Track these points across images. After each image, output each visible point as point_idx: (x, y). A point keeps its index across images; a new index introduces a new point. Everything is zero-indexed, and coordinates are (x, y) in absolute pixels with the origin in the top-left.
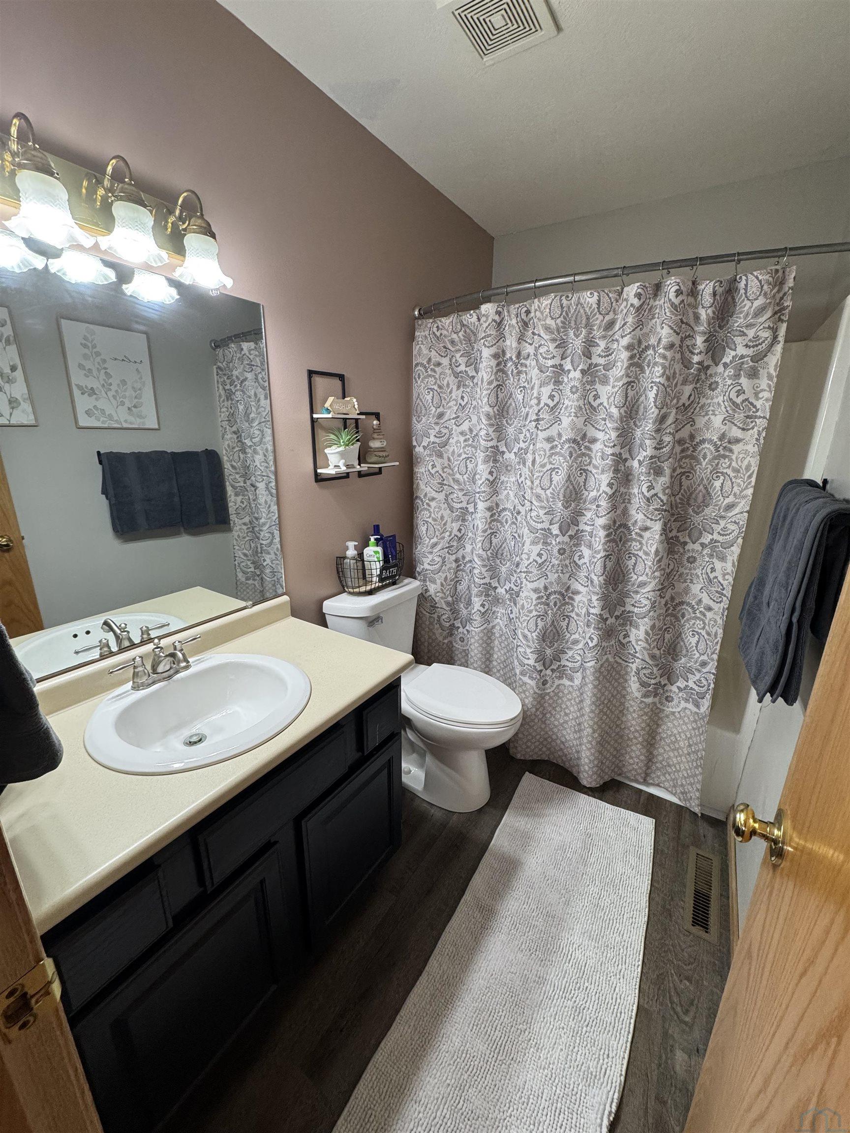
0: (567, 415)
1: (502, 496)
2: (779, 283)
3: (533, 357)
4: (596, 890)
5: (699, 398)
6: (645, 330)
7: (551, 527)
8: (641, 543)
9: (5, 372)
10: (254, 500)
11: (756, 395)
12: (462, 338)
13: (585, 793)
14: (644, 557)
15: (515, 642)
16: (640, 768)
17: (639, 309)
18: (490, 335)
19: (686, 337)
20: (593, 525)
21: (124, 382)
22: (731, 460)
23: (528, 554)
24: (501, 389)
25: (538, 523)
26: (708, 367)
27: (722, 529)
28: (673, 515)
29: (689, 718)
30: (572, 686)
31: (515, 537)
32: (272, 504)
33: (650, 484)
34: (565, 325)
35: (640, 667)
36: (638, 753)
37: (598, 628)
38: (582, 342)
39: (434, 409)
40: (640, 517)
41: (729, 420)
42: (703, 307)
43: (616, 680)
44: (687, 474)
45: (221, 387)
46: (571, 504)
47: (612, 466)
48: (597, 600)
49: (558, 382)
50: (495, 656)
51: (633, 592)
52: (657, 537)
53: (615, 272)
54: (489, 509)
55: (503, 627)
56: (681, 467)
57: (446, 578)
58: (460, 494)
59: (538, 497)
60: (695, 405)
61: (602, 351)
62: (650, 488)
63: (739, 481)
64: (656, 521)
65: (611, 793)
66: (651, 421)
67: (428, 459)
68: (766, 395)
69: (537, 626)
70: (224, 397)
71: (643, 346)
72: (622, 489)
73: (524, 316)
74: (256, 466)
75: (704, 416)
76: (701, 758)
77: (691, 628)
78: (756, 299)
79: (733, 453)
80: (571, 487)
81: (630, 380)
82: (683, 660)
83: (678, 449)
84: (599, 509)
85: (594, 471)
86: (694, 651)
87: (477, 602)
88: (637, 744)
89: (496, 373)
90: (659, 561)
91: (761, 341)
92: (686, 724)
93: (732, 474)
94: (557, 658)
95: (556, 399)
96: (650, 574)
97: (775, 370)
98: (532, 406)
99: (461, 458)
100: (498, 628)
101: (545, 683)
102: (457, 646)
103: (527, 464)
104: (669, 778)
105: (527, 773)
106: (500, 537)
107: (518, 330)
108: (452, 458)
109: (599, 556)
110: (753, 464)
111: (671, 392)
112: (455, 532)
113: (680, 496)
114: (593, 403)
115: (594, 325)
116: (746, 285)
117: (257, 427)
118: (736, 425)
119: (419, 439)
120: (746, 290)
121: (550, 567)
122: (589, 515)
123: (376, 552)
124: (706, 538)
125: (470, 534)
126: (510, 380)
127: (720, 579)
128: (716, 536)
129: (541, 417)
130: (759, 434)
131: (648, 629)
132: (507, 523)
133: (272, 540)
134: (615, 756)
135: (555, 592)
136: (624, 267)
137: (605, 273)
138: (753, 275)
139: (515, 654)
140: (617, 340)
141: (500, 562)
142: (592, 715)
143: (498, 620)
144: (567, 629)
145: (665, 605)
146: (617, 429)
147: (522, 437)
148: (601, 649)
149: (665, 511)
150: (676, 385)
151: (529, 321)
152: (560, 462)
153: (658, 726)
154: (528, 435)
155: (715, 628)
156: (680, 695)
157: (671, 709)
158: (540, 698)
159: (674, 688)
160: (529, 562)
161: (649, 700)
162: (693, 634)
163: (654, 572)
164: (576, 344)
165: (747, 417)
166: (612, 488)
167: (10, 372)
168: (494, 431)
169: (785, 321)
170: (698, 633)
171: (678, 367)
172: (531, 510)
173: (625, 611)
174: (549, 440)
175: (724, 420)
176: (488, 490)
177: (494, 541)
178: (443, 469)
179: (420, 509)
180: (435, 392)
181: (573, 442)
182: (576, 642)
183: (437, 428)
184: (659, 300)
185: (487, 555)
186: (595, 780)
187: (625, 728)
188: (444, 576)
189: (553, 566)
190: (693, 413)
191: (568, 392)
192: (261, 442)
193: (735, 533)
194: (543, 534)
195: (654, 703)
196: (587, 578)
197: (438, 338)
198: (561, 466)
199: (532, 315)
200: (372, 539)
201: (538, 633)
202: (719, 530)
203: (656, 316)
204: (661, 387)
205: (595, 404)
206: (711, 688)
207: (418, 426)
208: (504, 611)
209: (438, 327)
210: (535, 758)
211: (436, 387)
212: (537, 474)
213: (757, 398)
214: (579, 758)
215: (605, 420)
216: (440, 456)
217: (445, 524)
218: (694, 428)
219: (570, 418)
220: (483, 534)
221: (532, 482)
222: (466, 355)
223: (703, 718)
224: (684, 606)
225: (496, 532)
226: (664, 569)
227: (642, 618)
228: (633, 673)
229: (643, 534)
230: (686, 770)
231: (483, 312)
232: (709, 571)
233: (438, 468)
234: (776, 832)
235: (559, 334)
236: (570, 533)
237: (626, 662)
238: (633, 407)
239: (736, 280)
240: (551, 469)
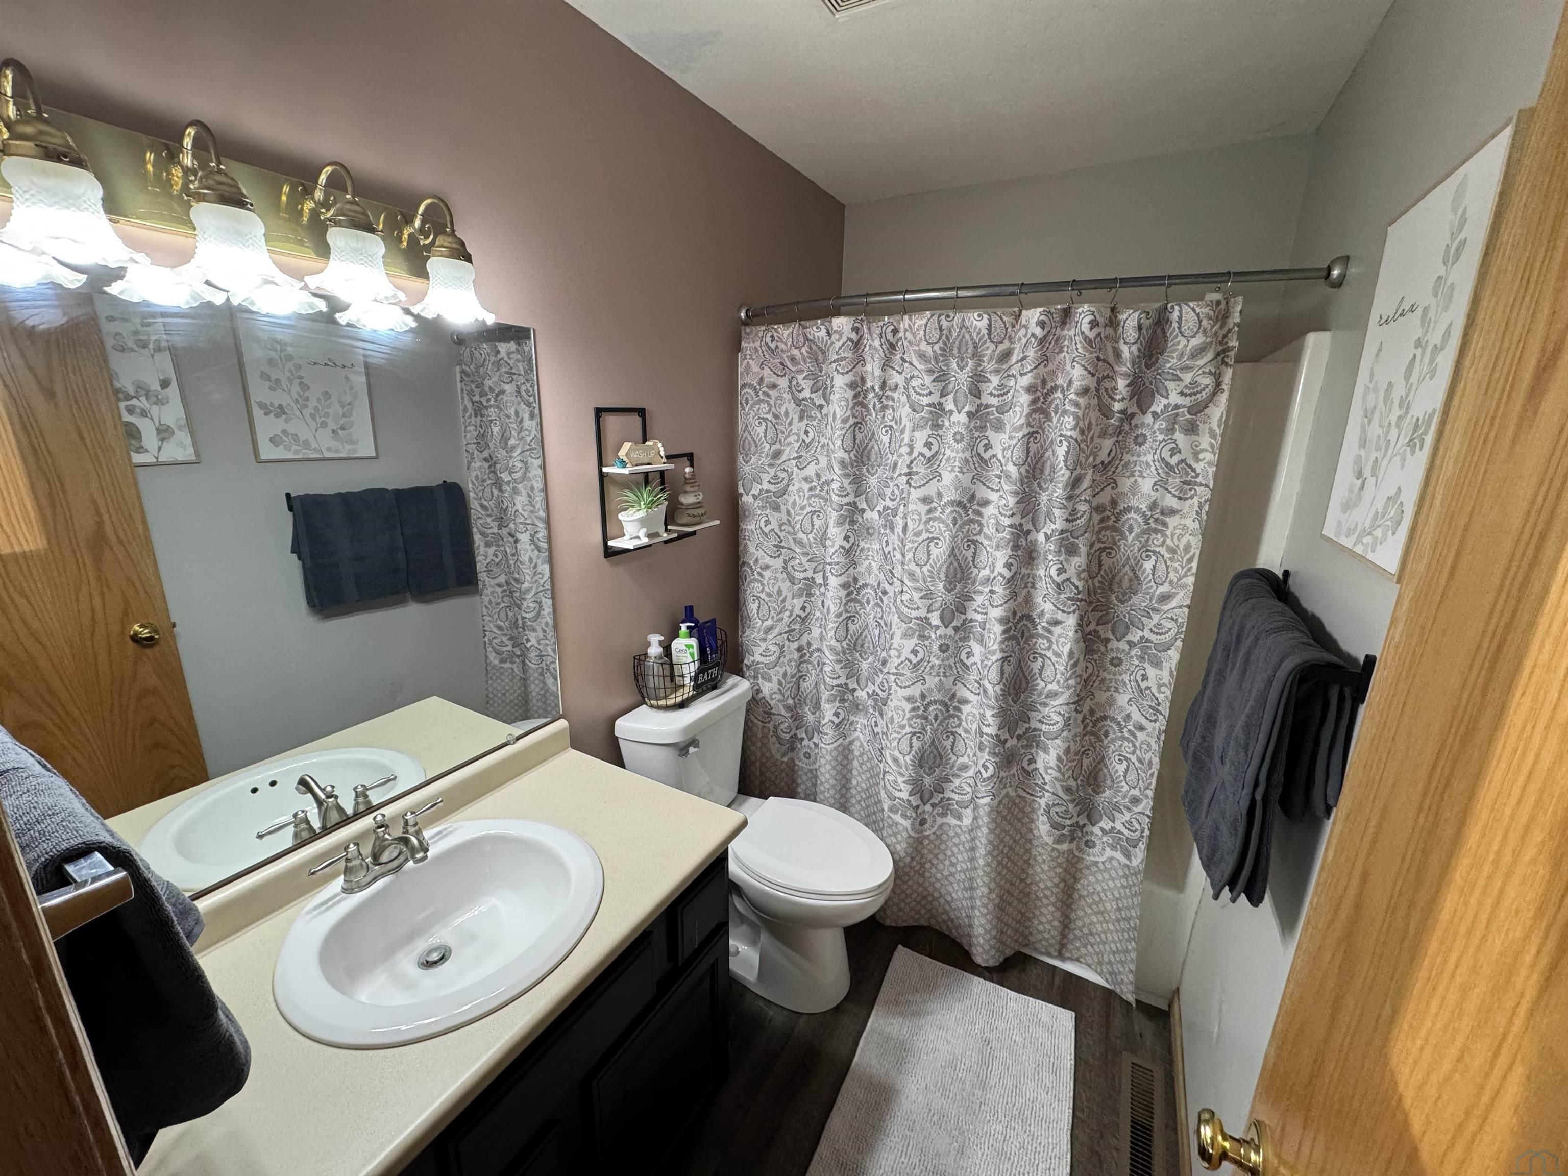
0: (949, 469)
1: (862, 568)
2: (1222, 317)
3: (903, 390)
4: (1000, 1128)
5: (1122, 454)
6: (1051, 366)
7: (929, 615)
8: (1049, 641)
9: (152, 388)
10: (513, 555)
11: (1196, 455)
12: (806, 354)
13: (979, 975)
14: (1054, 659)
15: (881, 765)
16: (1053, 937)
17: (1042, 341)
18: (845, 358)
19: (1104, 378)
20: (986, 614)
21: (327, 395)
22: (1164, 535)
23: (897, 650)
24: (860, 428)
25: (912, 609)
26: (1133, 416)
27: (1154, 626)
28: (1090, 603)
29: (1117, 872)
30: (960, 826)
31: (880, 624)
32: (540, 562)
33: (1060, 566)
34: (946, 352)
35: (1051, 803)
36: (1050, 917)
37: (994, 753)
38: (969, 377)
39: (768, 446)
40: (1048, 607)
41: (1161, 485)
42: (1125, 343)
43: (1019, 821)
44: (1109, 549)
45: (466, 398)
46: (955, 586)
47: (1009, 540)
48: (993, 716)
49: (936, 426)
50: (854, 782)
51: (1040, 704)
52: (1071, 634)
53: (1011, 289)
54: (845, 586)
55: (865, 744)
56: (1100, 541)
57: (785, 674)
58: (804, 560)
59: (912, 575)
60: (1117, 462)
61: (995, 388)
62: (1061, 571)
63: (1176, 565)
64: (1069, 613)
65: (1015, 973)
66: (1060, 486)
67: (759, 512)
68: (1208, 456)
69: (911, 747)
70: (470, 411)
71: (1048, 387)
72: (1024, 571)
73: (890, 336)
74: (517, 511)
75: (1128, 477)
76: (1135, 928)
77: (1117, 750)
78: (1193, 337)
79: (1167, 528)
80: (956, 564)
81: (1032, 430)
82: (1107, 793)
83: (1096, 518)
84: (994, 596)
85: (986, 542)
86: (1121, 781)
87: (828, 711)
88: (1048, 905)
89: (853, 407)
90: (1075, 665)
91: (1199, 389)
92: (1113, 879)
93: (1167, 556)
94: (939, 788)
95: (935, 448)
96: (1062, 681)
97: (1219, 426)
98: (900, 456)
99: (805, 512)
100: (857, 743)
101: (923, 822)
102: (800, 764)
103: (896, 530)
104: (1091, 950)
105: (900, 947)
106: (859, 622)
107: (883, 355)
108: (792, 511)
109: (994, 658)
110: (1193, 544)
111: (1085, 448)
112: (797, 611)
113: (1099, 578)
114: (983, 455)
115: (984, 356)
116: (1180, 318)
117: (518, 458)
118: (1170, 492)
119: (748, 485)
120: (1180, 322)
121: (928, 668)
122: (980, 599)
123: (689, 646)
124: (1135, 635)
125: (818, 614)
126: (871, 415)
127: (1154, 690)
128: (1147, 634)
129: (914, 469)
130: (1200, 507)
131: (1061, 754)
132: (868, 603)
133: (539, 612)
134: (1019, 922)
135: (935, 702)
136: (1023, 284)
137: (997, 290)
138: (1189, 306)
139: (882, 783)
140: (1014, 376)
141: (860, 655)
142: (987, 869)
143: (858, 734)
144: (952, 749)
145: (1083, 722)
146: (1016, 493)
147: (888, 492)
148: (999, 781)
149: (1081, 600)
150: (1092, 438)
151: (897, 343)
152: (940, 530)
153: (1076, 880)
154: (897, 492)
155: (1150, 755)
156: (1105, 839)
157: (1092, 858)
158: (917, 843)
159: (1096, 830)
160: (900, 661)
161: (1064, 847)
162: (1120, 760)
163: (1068, 680)
164: (961, 378)
165: (1185, 483)
166: (1010, 570)
167: (159, 388)
168: (850, 484)
169: (1230, 366)
170: (1127, 759)
171: (1094, 415)
172: (902, 591)
173: (1030, 728)
174: (926, 500)
175: (1155, 484)
176: (843, 561)
177: (852, 628)
178: (780, 526)
179: (748, 580)
180: (769, 423)
181: (957, 505)
182: (964, 767)
183: (772, 472)
184: (1069, 330)
185: (842, 647)
186: (993, 957)
187: (1032, 883)
188: (782, 671)
189: (932, 667)
190: (1114, 472)
191: (950, 438)
192: (524, 478)
193: (1172, 633)
194: (918, 625)
195: (1070, 851)
196: (979, 684)
197: (772, 351)
198: (942, 535)
199: (901, 334)
200: (684, 626)
201: (914, 756)
202: (1151, 626)
203: (1065, 349)
204: (1073, 442)
205: (986, 456)
206: (1145, 834)
207: (746, 468)
208: (865, 722)
209: (772, 336)
210: (911, 923)
211: (770, 417)
212: (909, 545)
213: (1198, 460)
214: (970, 926)
215: (1000, 477)
216: (777, 508)
217: (783, 601)
218: (1115, 491)
219: (953, 474)
220: (836, 619)
221: (903, 555)
222: (811, 377)
223: (1135, 874)
224: (1108, 722)
225: (854, 616)
226: (1080, 676)
227: (1053, 739)
228: (1042, 811)
229: (1052, 629)
230: (1114, 941)
231: (835, 328)
232: (1139, 678)
233: (774, 525)
234: (1253, 1156)
235: (937, 363)
236: (954, 624)
237: (1032, 795)
238: (1036, 464)
239: (1166, 308)
240: (928, 538)
